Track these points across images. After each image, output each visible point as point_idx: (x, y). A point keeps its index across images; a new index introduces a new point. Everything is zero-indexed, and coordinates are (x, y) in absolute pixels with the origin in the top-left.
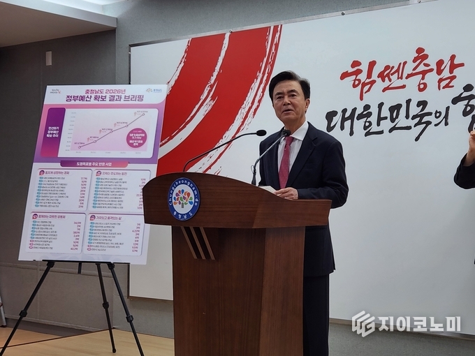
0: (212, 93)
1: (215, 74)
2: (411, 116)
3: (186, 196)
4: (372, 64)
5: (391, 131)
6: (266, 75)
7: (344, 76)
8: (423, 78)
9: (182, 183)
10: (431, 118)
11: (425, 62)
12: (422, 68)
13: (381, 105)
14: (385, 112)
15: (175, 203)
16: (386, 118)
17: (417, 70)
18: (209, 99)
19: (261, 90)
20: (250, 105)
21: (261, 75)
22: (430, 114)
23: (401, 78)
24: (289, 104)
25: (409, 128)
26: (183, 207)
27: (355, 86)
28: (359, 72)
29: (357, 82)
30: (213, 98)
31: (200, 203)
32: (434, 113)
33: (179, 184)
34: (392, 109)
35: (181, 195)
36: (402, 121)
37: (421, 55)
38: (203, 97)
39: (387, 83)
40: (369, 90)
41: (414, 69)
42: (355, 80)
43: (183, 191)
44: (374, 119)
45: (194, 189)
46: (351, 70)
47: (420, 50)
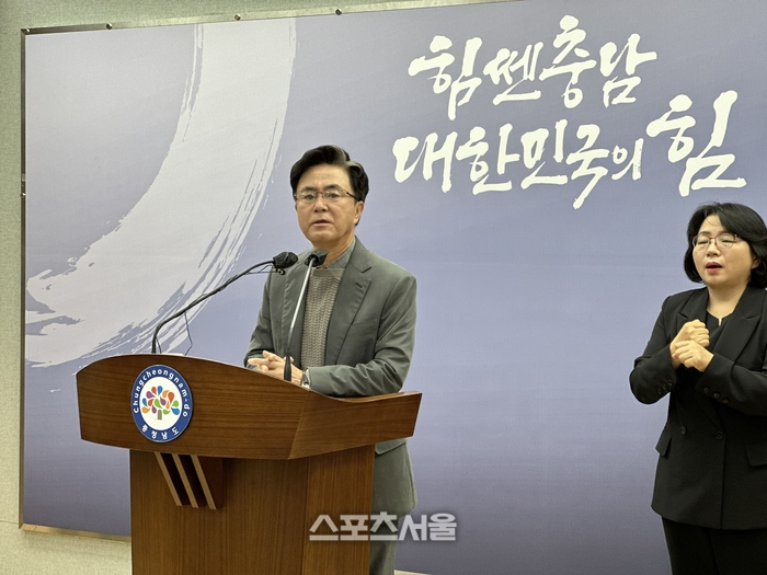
3: (167, 399)
9: (157, 375)
15: (146, 411)
24: (324, 210)
26: (160, 418)
31: (193, 413)
33: (153, 376)
35: (157, 397)
43: (160, 389)
45: (181, 386)
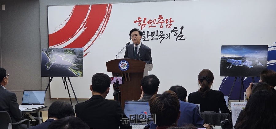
0: (85, 25)
1: (86, 19)
2: (158, 36)
4: (145, 19)
5: (152, 40)
6: (107, 20)
7: (135, 22)
8: (162, 24)
9: (123, 61)
10: (164, 36)
11: (162, 19)
12: (161, 21)
13: (148, 32)
14: (150, 34)
15: (121, 67)
16: (150, 36)
17: (159, 22)
18: (84, 27)
19: (104, 25)
20: (100, 30)
21: (104, 20)
22: (164, 35)
23: (155, 24)
24: (135, 38)
25: (158, 39)
27: (139, 25)
28: (141, 21)
29: (140, 24)
30: (85, 27)
32: (165, 35)
34: (152, 33)
36: (155, 37)
37: (161, 17)
38: (81, 27)
39: (150, 25)
40: (144, 27)
41: (159, 21)
42: (139, 24)
43: (124, 63)
44: (146, 36)
46: (138, 20)
47: (160, 16)
